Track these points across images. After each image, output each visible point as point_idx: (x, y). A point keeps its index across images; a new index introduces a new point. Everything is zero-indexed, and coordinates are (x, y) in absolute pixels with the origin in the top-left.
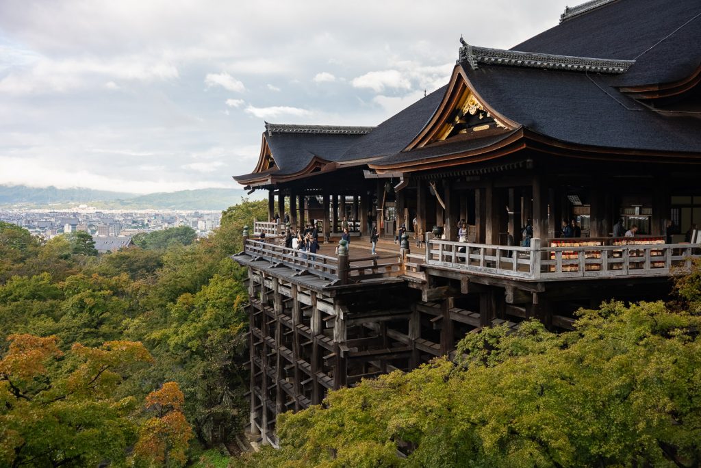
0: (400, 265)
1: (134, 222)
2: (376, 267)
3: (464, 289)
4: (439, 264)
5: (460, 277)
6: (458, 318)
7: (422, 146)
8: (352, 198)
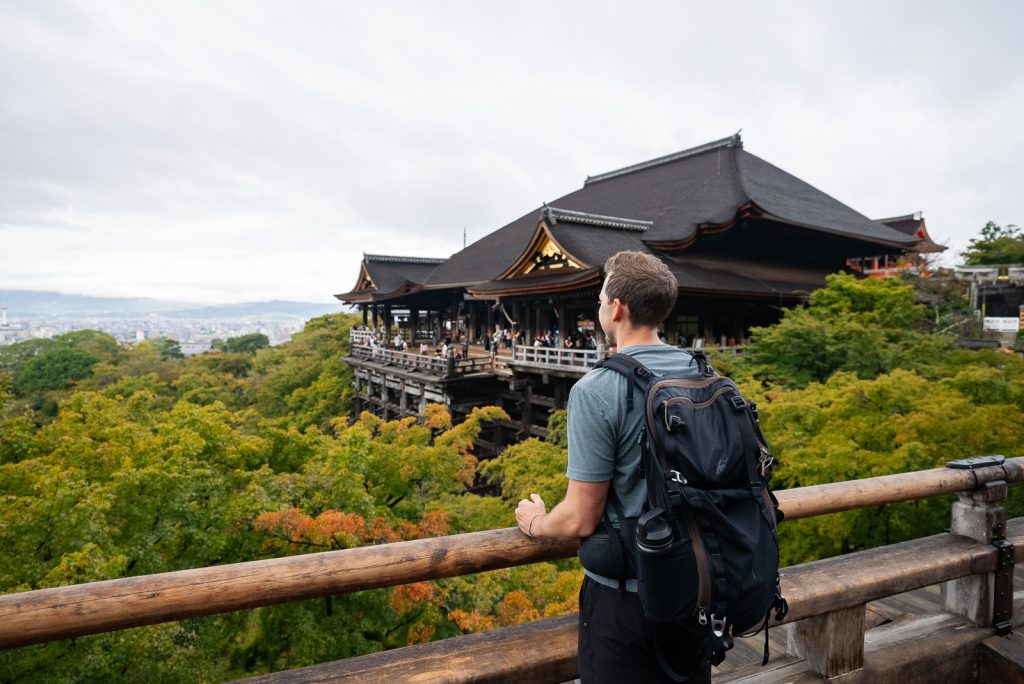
0: (491, 364)
1: (202, 329)
2: (474, 365)
3: (545, 380)
4: (524, 362)
5: (542, 372)
6: (536, 402)
7: (510, 277)
8: (425, 312)
